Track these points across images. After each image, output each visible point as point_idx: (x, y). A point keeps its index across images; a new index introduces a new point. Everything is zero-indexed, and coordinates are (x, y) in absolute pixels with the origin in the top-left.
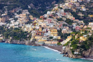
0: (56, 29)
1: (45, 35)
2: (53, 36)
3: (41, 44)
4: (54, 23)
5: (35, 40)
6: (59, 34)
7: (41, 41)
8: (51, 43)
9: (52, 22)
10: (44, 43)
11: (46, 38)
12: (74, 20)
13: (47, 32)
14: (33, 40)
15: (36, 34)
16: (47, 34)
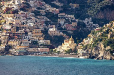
0: (38, 28)
1: (24, 39)
2: (37, 40)
3: (22, 53)
4: (31, 19)
5: (9, 46)
6: (46, 37)
7: (20, 47)
8: (36, 51)
9: (28, 18)
10: (27, 51)
11: (28, 44)
12: (59, 14)
13: (26, 33)
14: (6, 48)
15: (9, 37)
16: (27, 37)
